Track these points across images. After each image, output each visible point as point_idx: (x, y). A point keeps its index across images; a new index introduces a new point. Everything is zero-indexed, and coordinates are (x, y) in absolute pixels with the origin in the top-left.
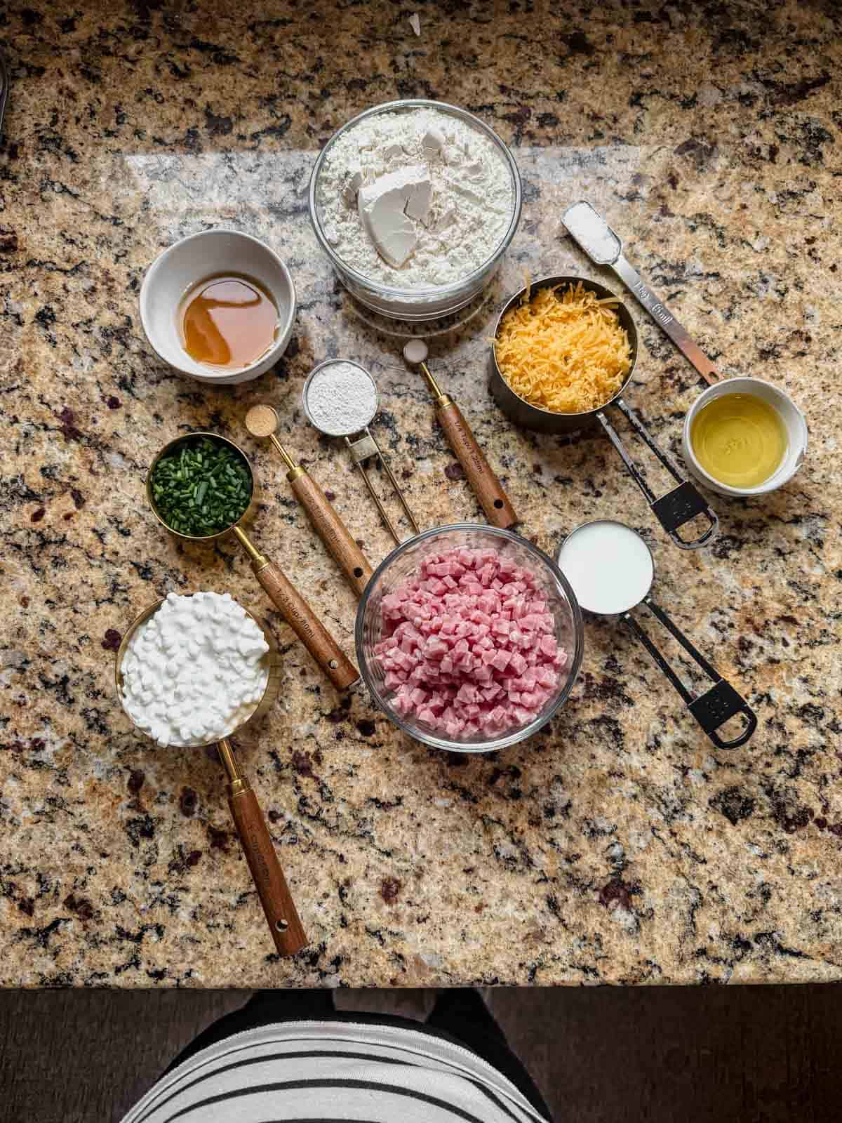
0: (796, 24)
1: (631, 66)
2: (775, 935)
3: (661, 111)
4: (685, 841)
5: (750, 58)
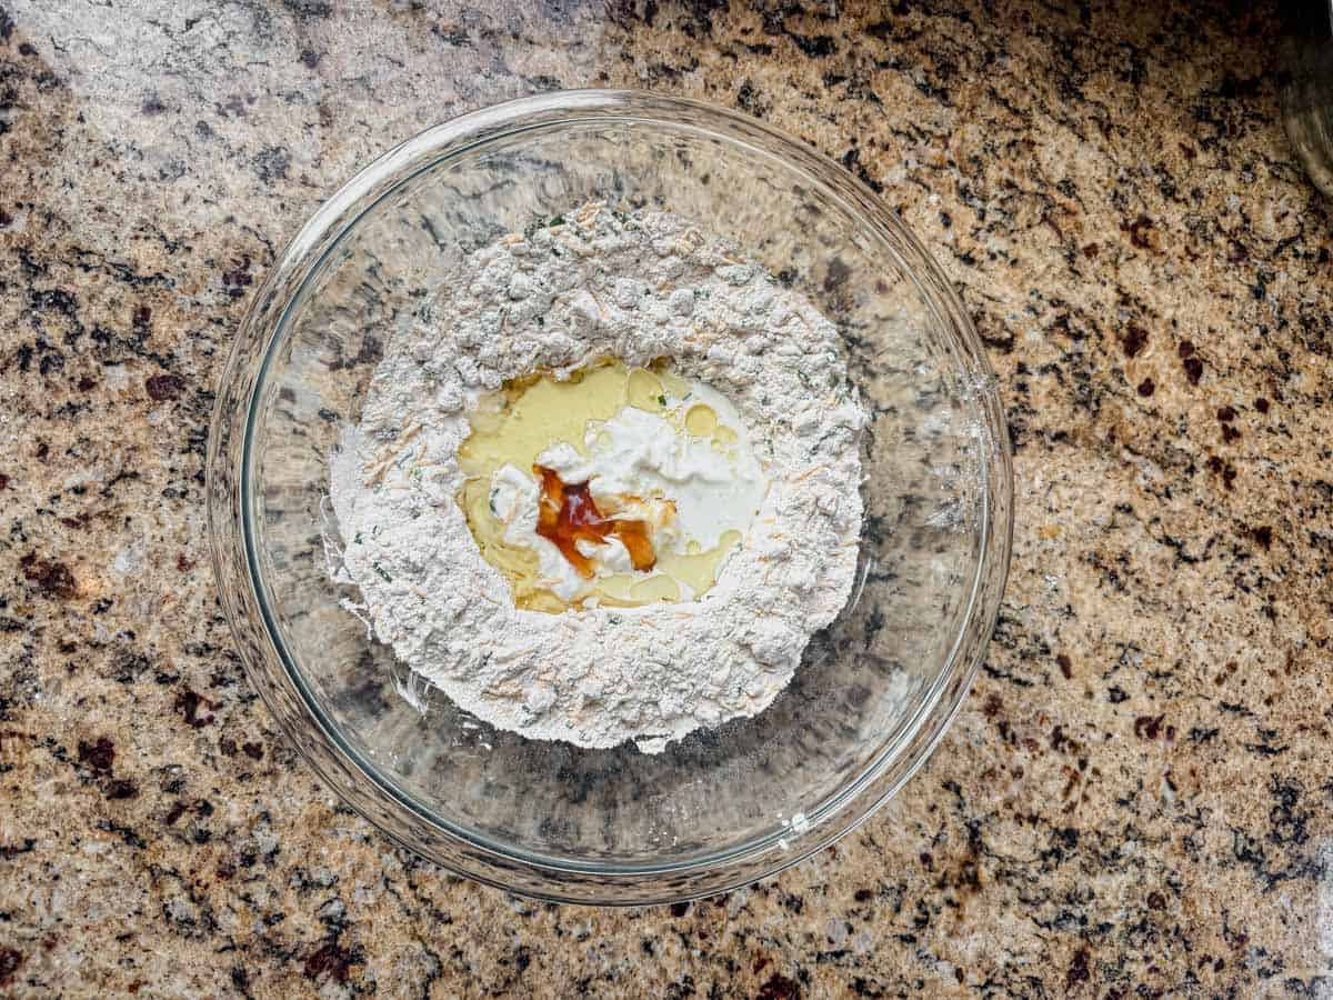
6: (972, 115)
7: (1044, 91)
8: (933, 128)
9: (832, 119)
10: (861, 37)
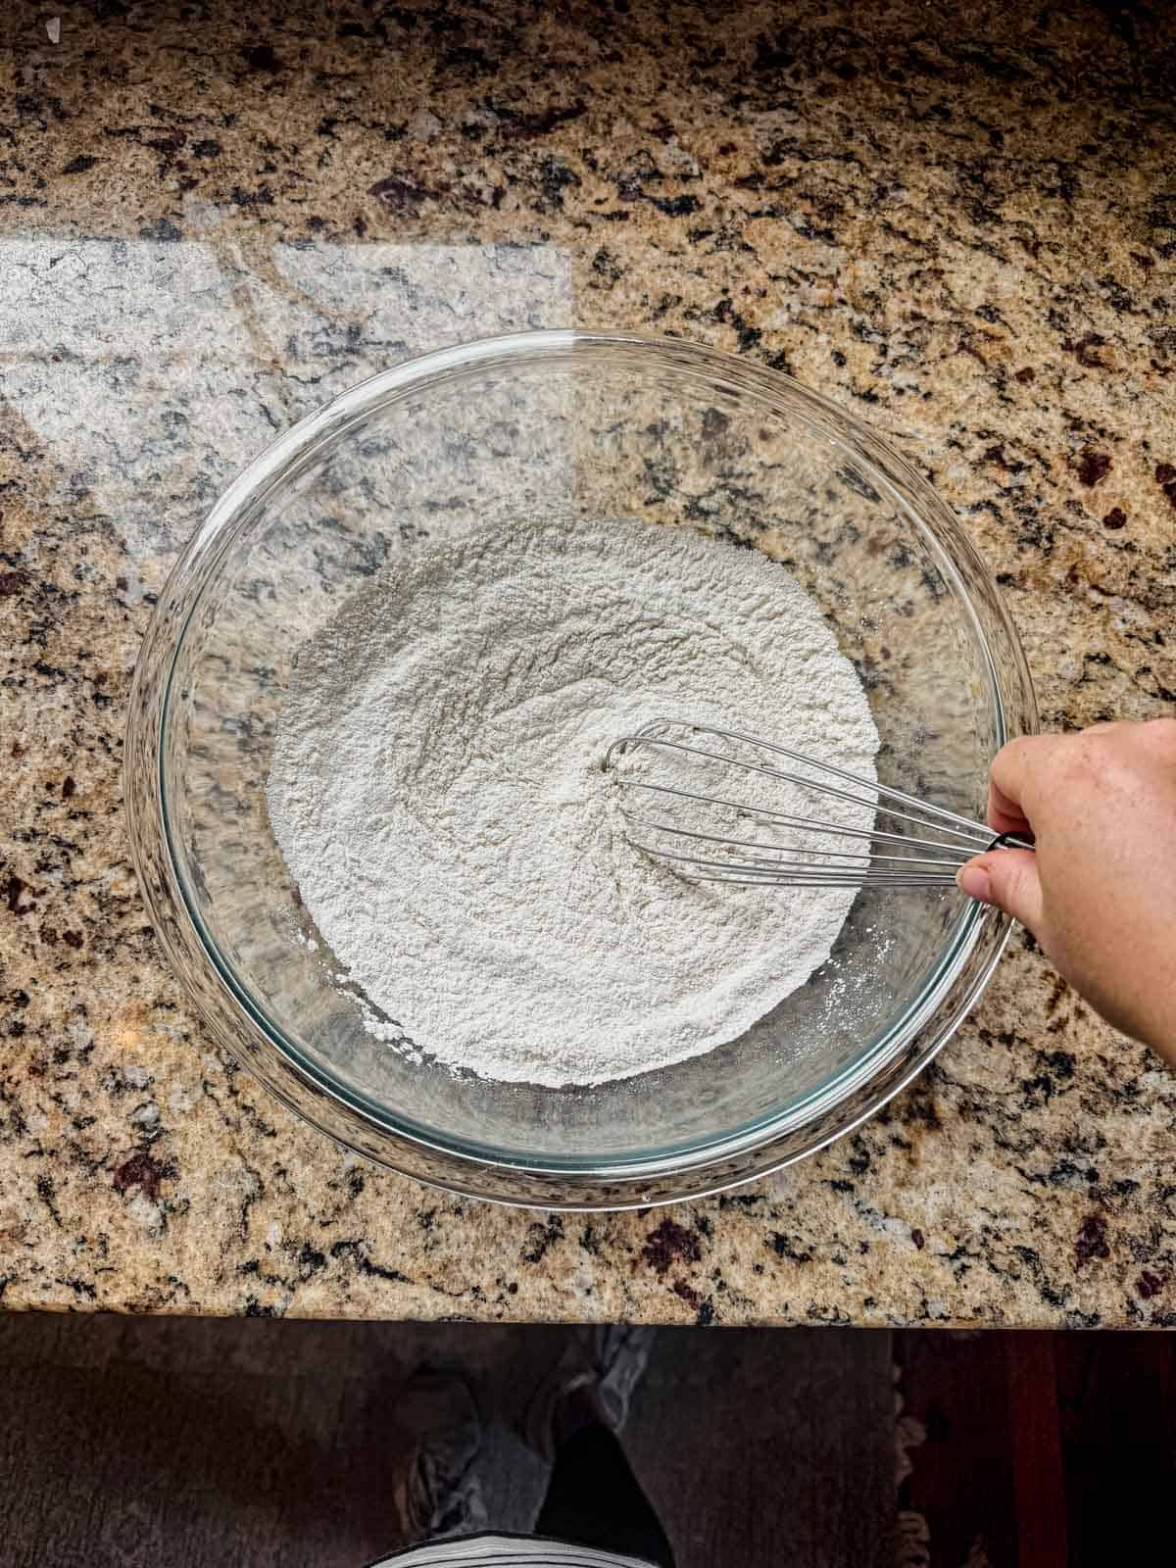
0: (550, 44)
1: (327, 88)
2: (362, 1246)
3: (356, 143)
4: (248, 1102)
5: (483, 83)
6: (865, 252)
7: (951, 218)
8: (817, 269)
9: (699, 272)
10: (729, 191)
